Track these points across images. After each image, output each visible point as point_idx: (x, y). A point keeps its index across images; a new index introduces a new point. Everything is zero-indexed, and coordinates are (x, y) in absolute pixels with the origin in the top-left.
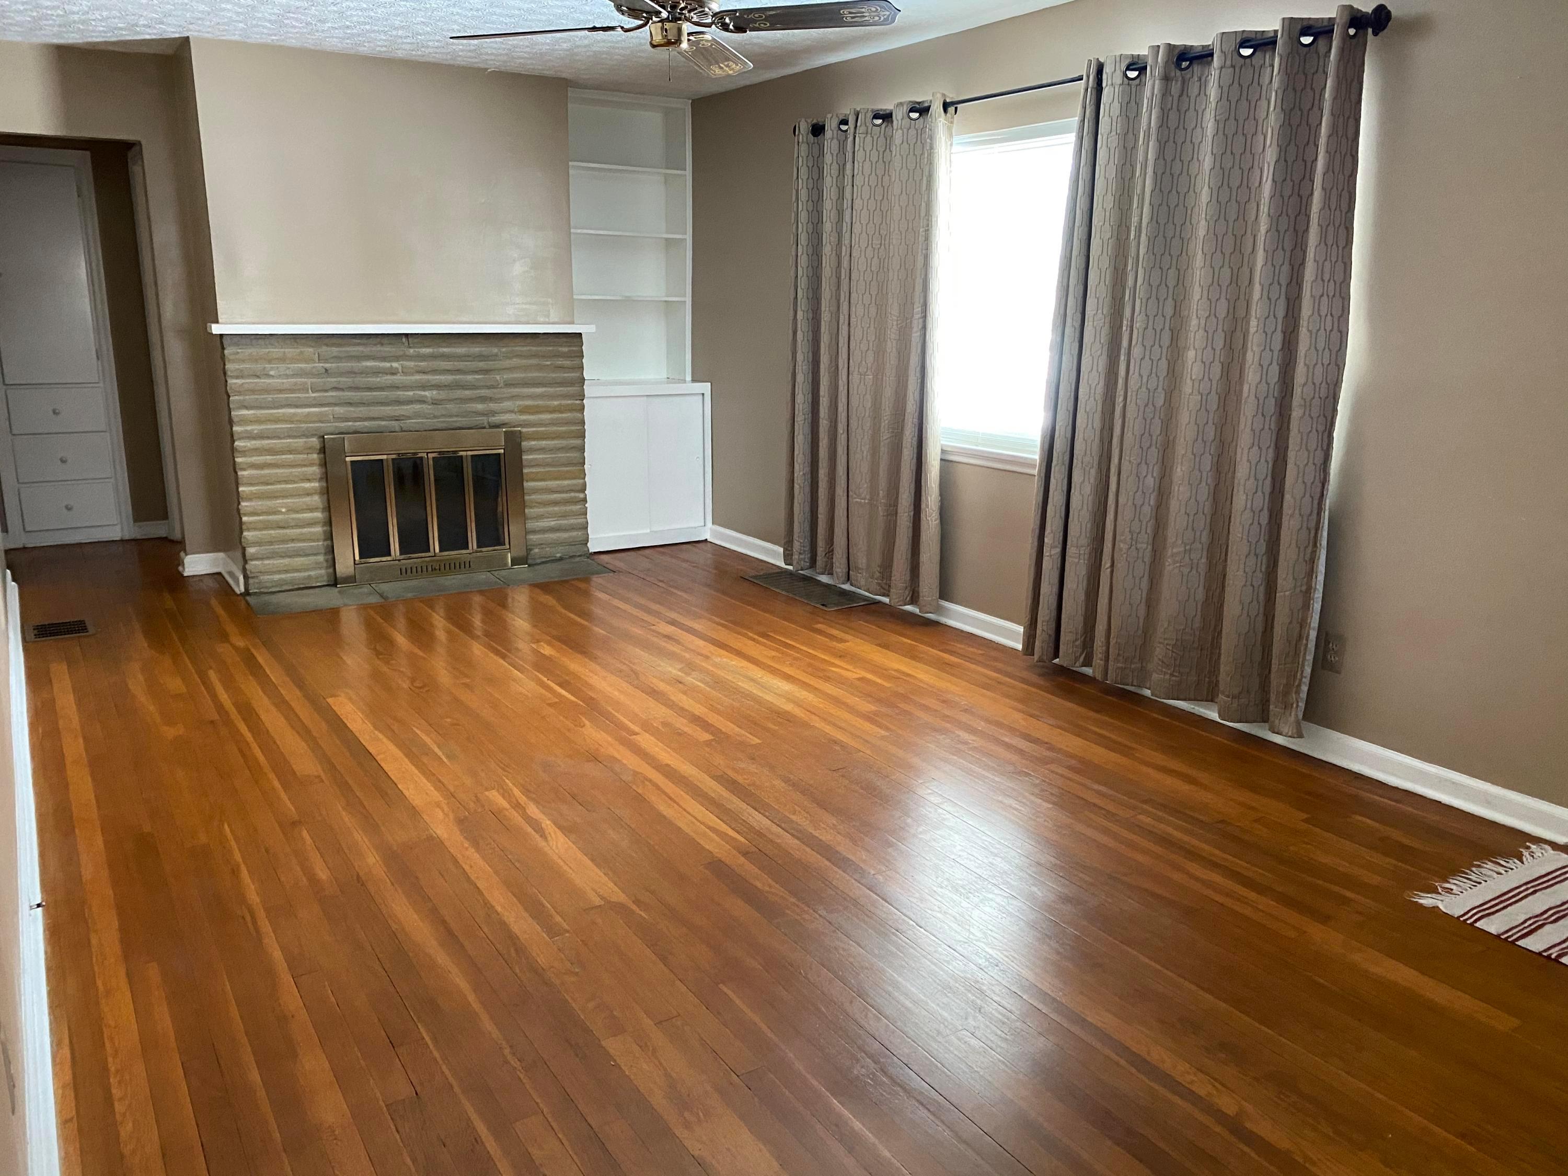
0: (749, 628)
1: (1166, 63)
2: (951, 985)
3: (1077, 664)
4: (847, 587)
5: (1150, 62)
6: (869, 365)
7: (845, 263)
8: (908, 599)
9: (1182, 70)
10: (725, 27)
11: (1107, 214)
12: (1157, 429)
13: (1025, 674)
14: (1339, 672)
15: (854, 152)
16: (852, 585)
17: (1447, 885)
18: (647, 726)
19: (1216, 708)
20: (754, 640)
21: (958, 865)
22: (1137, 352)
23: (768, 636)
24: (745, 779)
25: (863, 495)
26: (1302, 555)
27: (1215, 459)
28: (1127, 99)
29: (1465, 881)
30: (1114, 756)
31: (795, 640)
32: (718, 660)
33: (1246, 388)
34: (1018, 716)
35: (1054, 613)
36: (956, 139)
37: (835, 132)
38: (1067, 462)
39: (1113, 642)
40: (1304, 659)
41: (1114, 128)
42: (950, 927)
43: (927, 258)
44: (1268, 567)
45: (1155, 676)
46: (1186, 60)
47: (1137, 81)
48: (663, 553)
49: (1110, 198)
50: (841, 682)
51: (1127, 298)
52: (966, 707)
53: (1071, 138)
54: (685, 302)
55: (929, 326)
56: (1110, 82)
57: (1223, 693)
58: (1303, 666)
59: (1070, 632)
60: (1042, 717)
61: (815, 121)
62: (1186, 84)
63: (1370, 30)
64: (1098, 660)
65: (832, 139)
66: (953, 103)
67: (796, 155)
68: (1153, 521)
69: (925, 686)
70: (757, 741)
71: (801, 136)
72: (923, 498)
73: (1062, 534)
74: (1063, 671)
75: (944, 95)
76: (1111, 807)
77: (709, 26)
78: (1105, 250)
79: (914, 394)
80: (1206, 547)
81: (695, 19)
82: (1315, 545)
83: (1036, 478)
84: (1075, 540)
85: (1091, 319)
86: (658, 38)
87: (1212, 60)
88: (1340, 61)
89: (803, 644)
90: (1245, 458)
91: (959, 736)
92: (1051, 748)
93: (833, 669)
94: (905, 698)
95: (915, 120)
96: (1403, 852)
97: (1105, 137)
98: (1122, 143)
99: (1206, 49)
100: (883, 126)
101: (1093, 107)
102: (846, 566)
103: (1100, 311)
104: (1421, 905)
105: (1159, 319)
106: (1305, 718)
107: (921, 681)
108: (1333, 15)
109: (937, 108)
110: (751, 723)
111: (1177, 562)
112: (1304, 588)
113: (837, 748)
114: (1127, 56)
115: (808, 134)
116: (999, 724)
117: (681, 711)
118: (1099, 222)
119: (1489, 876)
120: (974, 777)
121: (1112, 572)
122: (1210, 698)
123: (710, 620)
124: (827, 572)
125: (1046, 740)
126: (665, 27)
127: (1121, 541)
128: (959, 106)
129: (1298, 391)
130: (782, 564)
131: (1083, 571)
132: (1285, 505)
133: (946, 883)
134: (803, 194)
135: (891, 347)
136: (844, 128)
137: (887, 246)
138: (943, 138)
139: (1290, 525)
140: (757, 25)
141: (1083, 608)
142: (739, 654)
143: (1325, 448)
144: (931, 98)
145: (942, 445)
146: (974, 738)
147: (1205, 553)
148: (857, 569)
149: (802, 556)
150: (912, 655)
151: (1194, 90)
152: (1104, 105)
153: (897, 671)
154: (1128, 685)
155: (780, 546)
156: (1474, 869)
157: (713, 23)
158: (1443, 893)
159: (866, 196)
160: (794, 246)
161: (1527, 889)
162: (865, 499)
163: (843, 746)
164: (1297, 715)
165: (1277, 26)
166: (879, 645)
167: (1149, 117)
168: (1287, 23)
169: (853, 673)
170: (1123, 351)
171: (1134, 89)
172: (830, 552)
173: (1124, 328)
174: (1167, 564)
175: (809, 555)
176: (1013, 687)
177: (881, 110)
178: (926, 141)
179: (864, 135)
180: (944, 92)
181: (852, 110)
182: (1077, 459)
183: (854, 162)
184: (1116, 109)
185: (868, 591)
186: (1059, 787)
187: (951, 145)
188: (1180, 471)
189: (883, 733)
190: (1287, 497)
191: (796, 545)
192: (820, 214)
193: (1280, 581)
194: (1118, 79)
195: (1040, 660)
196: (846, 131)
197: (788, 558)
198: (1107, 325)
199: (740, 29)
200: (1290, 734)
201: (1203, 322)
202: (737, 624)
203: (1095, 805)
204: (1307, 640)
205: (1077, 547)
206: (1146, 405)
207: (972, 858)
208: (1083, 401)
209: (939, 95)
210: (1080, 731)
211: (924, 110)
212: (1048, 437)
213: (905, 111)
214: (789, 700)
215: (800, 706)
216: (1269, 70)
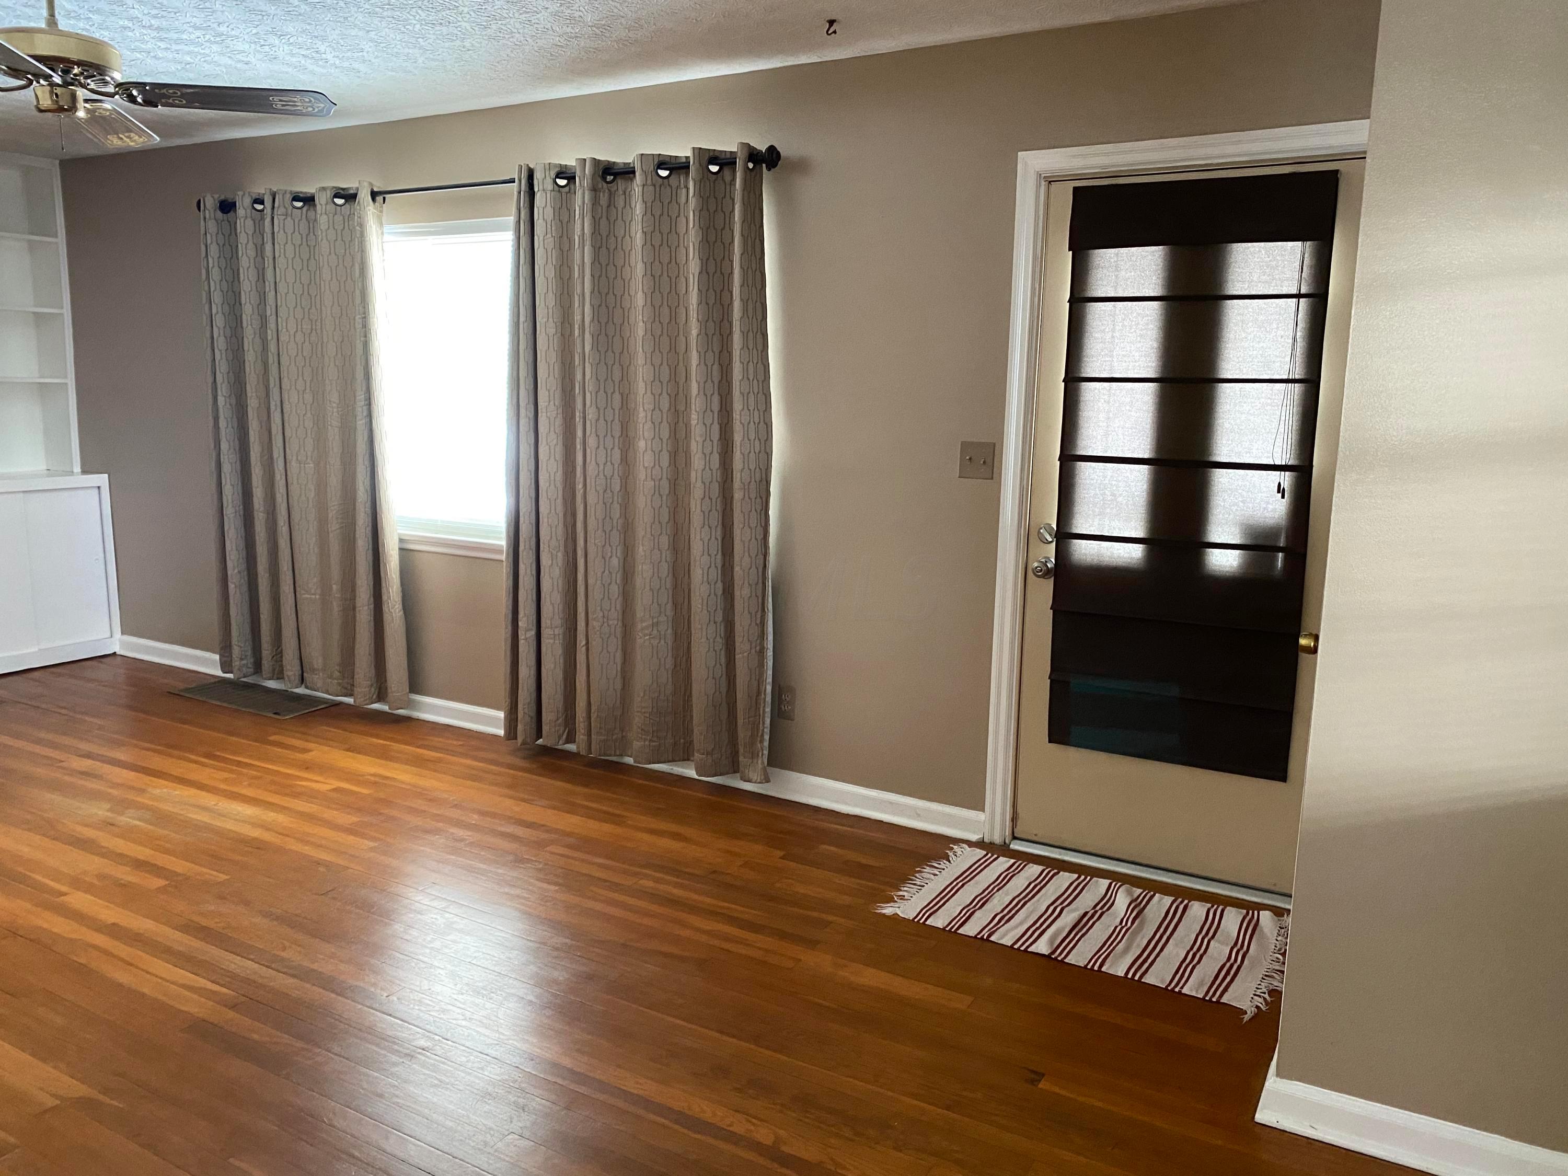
0: (191, 751)
1: (593, 176)
2: (489, 1091)
3: (561, 742)
4: (301, 690)
5: (578, 174)
6: (309, 454)
7: (272, 347)
8: (374, 697)
9: (608, 183)
10: (132, 99)
11: (551, 311)
12: (616, 512)
13: (510, 759)
14: (793, 720)
15: (273, 233)
16: (307, 687)
17: (901, 893)
18: (77, 883)
19: (693, 765)
20: (196, 762)
21: (475, 967)
22: (592, 442)
23: (215, 756)
24: (217, 923)
25: (313, 591)
26: (754, 619)
27: (671, 539)
28: (558, 206)
29: (912, 886)
30: (607, 828)
31: (250, 757)
32: (157, 792)
33: (693, 474)
34: (508, 802)
35: (534, 695)
36: (386, 228)
37: (249, 211)
38: (534, 547)
39: (594, 716)
40: (764, 710)
41: (549, 230)
42: (478, 1032)
43: (366, 345)
44: (726, 631)
45: (637, 744)
46: (610, 174)
47: (567, 189)
48: (60, 675)
49: (551, 295)
50: (312, 796)
51: (577, 391)
52: (456, 803)
53: (508, 237)
54: (66, 384)
55: (375, 415)
56: (541, 187)
57: (698, 751)
58: (764, 717)
59: (551, 712)
60: (533, 800)
61: (223, 197)
62: (612, 196)
63: (764, 165)
64: (581, 736)
65: (246, 217)
66: (380, 193)
67: (203, 232)
68: (621, 599)
69: (408, 787)
70: (223, 877)
71: (207, 212)
72: (384, 590)
73: (535, 617)
74: (547, 751)
75: (371, 184)
76: (616, 879)
77: (112, 95)
78: (551, 345)
79: (364, 483)
80: (671, 619)
81: (92, 86)
82: (763, 610)
83: (504, 564)
84: (549, 622)
85: (544, 410)
86: (46, 102)
87: (635, 176)
88: (744, 190)
89: (259, 759)
90: (698, 537)
91: (453, 833)
92: (549, 830)
93: (300, 783)
94: (387, 802)
95: (341, 206)
96: (862, 871)
97: (541, 238)
98: (557, 246)
99: (627, 166)
100: (305, 209)
101: (528, 210)
102: (299, 668)
103: (552, 403)
104: (884, 914)
105: (609, 411)
106: (769, 764)
107: (403, 782)
108: (735, 150)
109: (364, 196)
110: (215, 859)
111: (647, 635)
112: (758, 648)
113: (322, 869)
114: (555, 165)
115: (215, 210)
116: (494, 815)
117: (120, 858)
118: (543, 318)
119: (928, 879)
120: (477, 873)
121: (587, 649)
122: (686, 757)
123: (136, 746)
124: (275, 677)
125: (542, 823)
126: (55, 91)
127: (594, 619)
128: (387, 196)
129: (737, 476)
130: (219, 673)
131: (559, 651)
132: (736, 578)
133: (466, 988)
134: (215, 274)
135: (333, 436)
136: (260, 207)
137: (319, 331)
138: (374, 227)
139: (742, 593)
140: (171, 101)
141: (562, 687)
142: (182, 781)
143: (763, 525)
144: (357, 185)
145: (399, 534)
146: (470, 833)
147: (670, 624)
148: (313, 670)
149: (244, 662)
150: (385, 755)
151: (620, 202)
152: (538, 208)
153: (374, 775)
154: (610, 755)
155: (214, 652)
156: (917, 875)
157: (117, 93)
158: (898, 900)
159: (291, 279)
160: (208, 328)
161: (957, 884)
162: (314, 594)
163: (328, 865)
164: (763, 763)
165: (689, 153)
166: (348, 750)
167: (582, 226)
168: (696, 152)
169: (326, 785)
170: (578, 440)
171: (564, 197)
172: (278, 654)
173: (577, 419)
174: (638, 637)
175: (252, 660)
176: (499, 774)
177: (301, 192)
178: (354, 228)
179: (284, 217)
180: (371, 181)
181: (268, 191)
182: (544, 543)
183: (274, 244)
184: (549, 212)
185: (327, 692)
186: (562, 868)
187: (382, 233)
188: (641, 550)
189: (372, 844)
190: (737, 569)
191: (236, 651)
192: (237, 295)
193: (737, 644)
194: (549, 186)
195: (524, 743)
196: (262, 211)
197: (226, 665)
198: (560, 416)
199: (148, 103)
200: (759, 780)
201: (649, 415)
202: (173, 747)
203: (599, 879)
204: (765, 695)
205: (551, 628)
206: (605, 491)
207: (488, 957)
208: (545, 489)
209: (366, 184)
210: (571, 808)
211: (351, 197)
212: (513, 524)
213: (328, 196)
214: (254, 825)
215: (268, 829)
216: (684, 191)
